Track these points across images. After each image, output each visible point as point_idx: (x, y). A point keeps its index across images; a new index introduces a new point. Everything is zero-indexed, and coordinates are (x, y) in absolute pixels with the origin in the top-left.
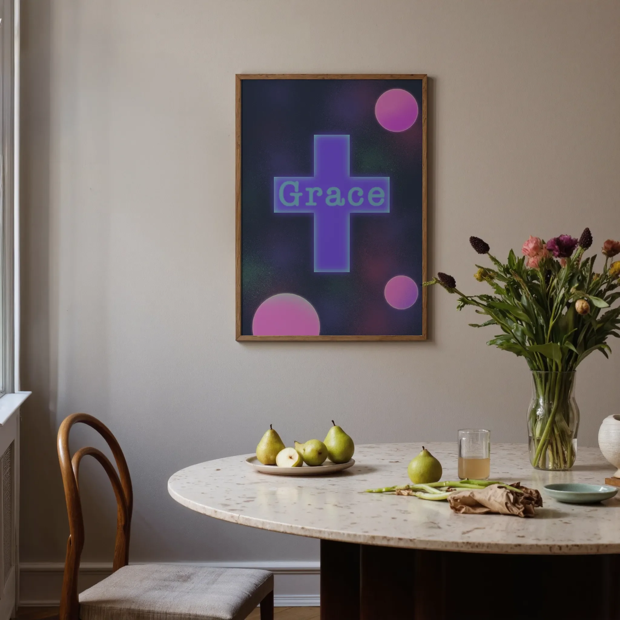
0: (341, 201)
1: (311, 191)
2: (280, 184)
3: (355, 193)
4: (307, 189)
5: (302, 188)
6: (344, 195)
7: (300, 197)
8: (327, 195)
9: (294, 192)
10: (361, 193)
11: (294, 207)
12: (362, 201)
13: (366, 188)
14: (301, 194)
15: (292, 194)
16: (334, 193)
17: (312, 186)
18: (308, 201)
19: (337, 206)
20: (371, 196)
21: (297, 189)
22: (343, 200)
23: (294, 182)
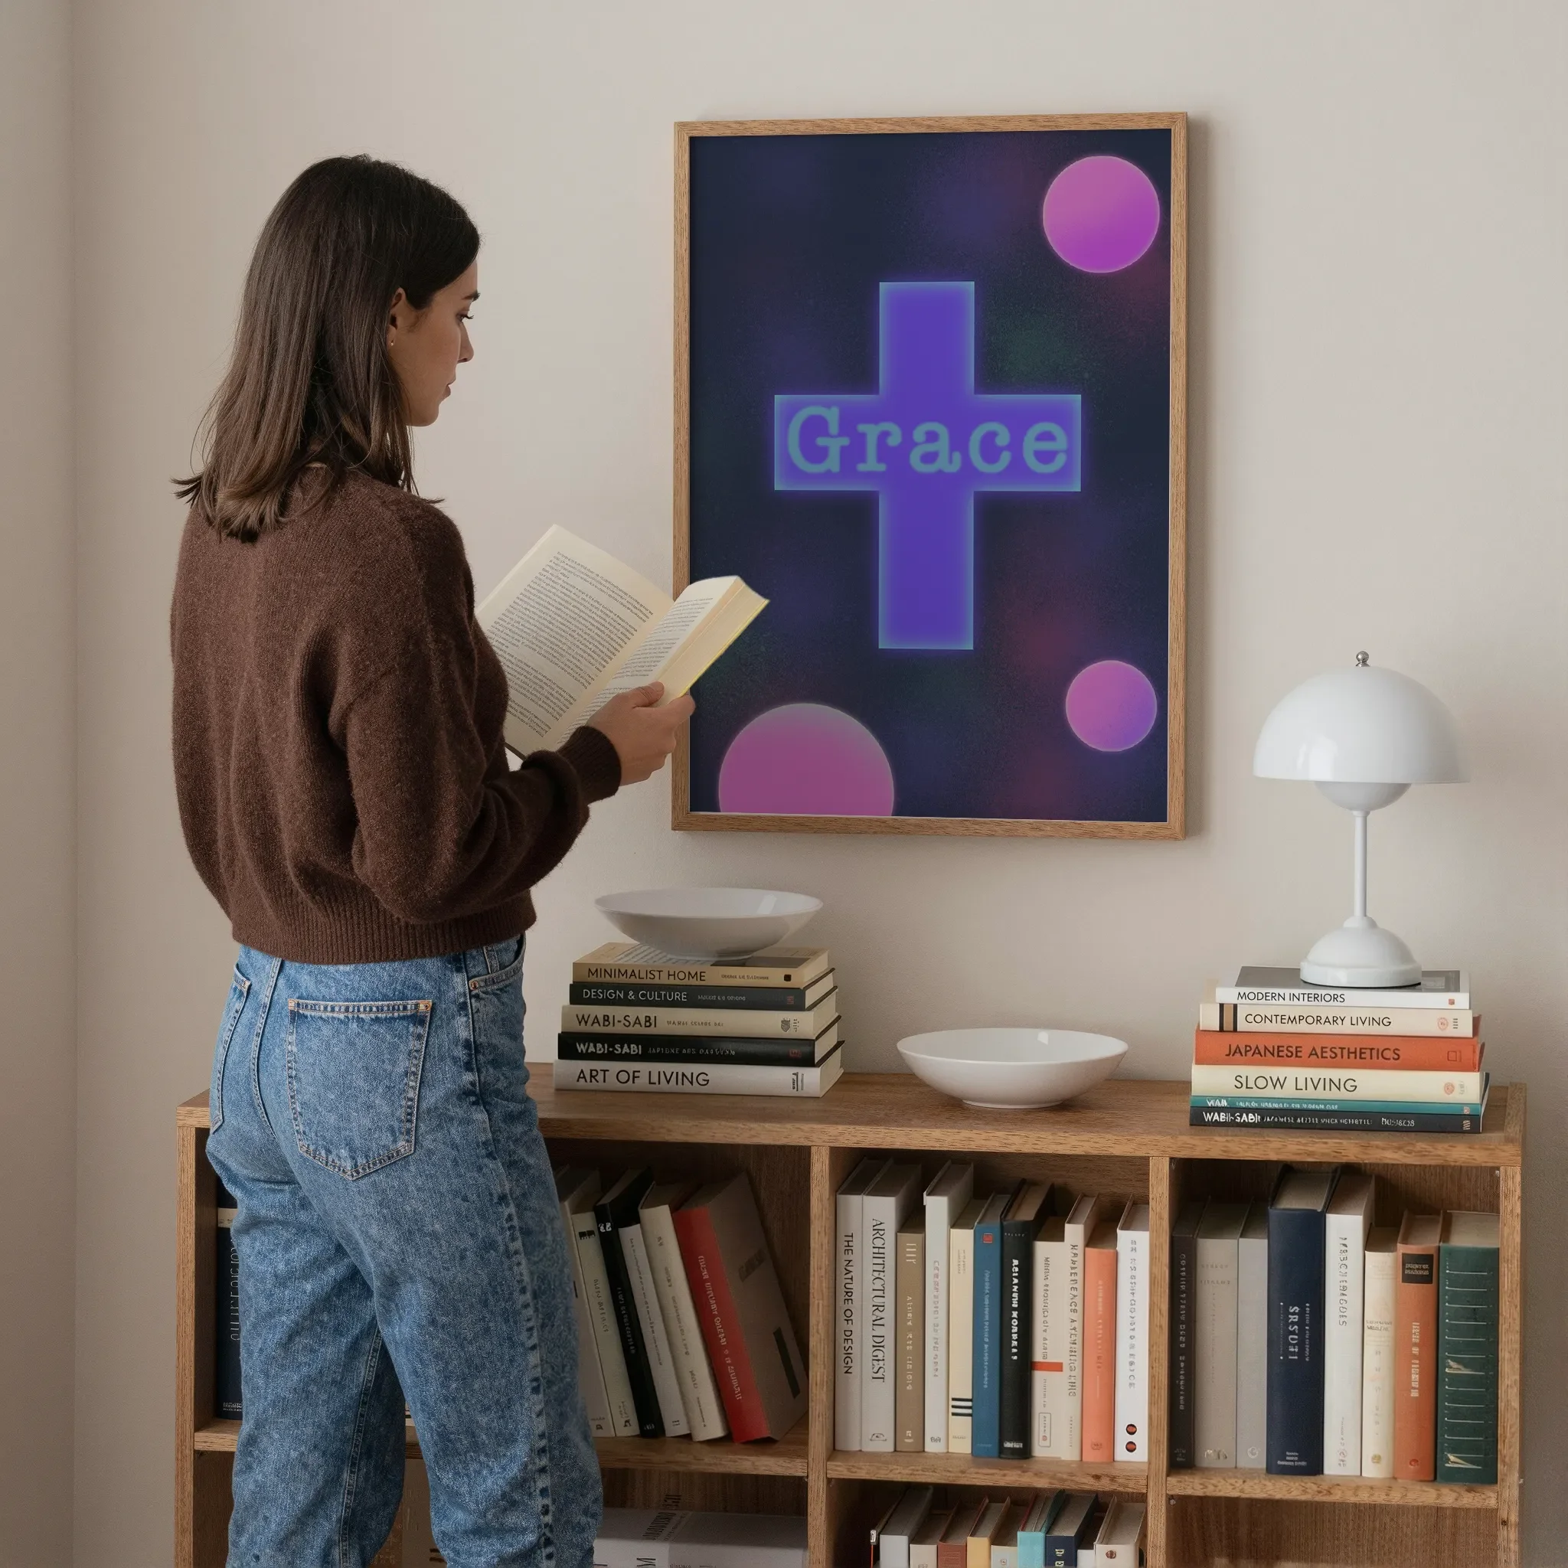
0: (951, 461)
1: (871, 432)
2: (791, 412)
3: (990, 437)
4: (862, 428)
5: (848, 425)
6: (959, 443)
7: (843, 450)
8: (915, 444)
9: (826, 433)
10: (1003, 438)
11: (828, 475)
12: (1006, 458)
13: (1018, 424)
14: (845, 441)
15: (821, 441)
16: (932, 437)
17: (875, 419)
18: (862, 458)
19: (940, 473)
20: (1030, 445)
21: (834, 428)
22: (957, 456)
23: (828, 409)
